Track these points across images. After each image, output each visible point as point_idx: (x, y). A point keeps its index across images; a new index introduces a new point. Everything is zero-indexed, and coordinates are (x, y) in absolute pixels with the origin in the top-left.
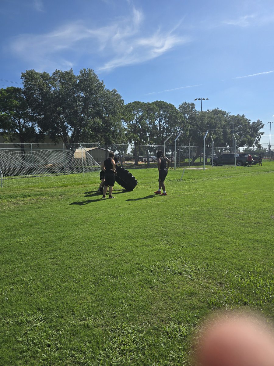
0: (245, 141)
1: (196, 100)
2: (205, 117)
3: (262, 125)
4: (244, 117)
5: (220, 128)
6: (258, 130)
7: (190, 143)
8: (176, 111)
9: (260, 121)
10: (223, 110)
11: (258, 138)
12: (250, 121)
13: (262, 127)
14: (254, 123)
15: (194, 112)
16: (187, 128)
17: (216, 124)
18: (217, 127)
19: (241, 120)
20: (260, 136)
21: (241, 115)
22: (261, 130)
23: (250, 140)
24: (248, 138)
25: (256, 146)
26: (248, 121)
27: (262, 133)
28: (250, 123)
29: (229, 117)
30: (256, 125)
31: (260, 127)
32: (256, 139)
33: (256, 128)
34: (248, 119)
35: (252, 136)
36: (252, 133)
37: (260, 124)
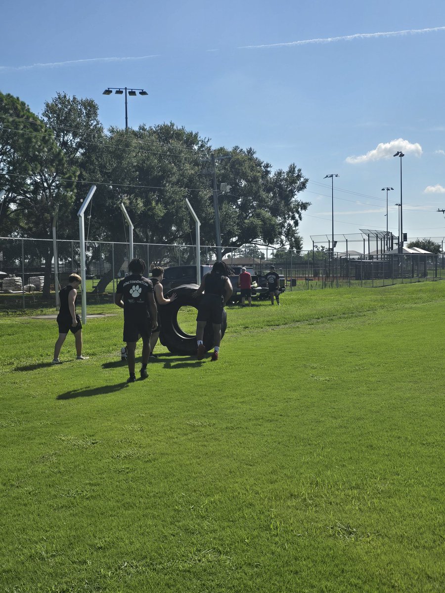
0: (255, 227)
1: (108, 92)
2: (128, 145)
3: (302, 180)
4: (252, 155)
5: (177, 183)
6: (292, 194)
7: (54, 229)
8: (31, 120)
9: (296, 170)
10: (188, 130)
11: (293, 218)
12: (269, 169)
13: (303, 186)
14: (280, 174)
15: (93, 130)
16: (70, 178)
17: (166, 173)
18: (167, 182)
19: (241, 164)
20: (298, 212)
21: (245, 150)
22: (300, 197)
23: (270, 224)
24: (264, 218)
25: (288, 243)
26: (263, 167)
27: (302, 203)
28: (268, 172)
29: (208, 154)
30: (286, 180)
31: (298, 187)
32: (288, 222)
33: (287, 188)
34: (262, 163)
35: (275, 212)
36: (274, 203)
37: (296, 177)
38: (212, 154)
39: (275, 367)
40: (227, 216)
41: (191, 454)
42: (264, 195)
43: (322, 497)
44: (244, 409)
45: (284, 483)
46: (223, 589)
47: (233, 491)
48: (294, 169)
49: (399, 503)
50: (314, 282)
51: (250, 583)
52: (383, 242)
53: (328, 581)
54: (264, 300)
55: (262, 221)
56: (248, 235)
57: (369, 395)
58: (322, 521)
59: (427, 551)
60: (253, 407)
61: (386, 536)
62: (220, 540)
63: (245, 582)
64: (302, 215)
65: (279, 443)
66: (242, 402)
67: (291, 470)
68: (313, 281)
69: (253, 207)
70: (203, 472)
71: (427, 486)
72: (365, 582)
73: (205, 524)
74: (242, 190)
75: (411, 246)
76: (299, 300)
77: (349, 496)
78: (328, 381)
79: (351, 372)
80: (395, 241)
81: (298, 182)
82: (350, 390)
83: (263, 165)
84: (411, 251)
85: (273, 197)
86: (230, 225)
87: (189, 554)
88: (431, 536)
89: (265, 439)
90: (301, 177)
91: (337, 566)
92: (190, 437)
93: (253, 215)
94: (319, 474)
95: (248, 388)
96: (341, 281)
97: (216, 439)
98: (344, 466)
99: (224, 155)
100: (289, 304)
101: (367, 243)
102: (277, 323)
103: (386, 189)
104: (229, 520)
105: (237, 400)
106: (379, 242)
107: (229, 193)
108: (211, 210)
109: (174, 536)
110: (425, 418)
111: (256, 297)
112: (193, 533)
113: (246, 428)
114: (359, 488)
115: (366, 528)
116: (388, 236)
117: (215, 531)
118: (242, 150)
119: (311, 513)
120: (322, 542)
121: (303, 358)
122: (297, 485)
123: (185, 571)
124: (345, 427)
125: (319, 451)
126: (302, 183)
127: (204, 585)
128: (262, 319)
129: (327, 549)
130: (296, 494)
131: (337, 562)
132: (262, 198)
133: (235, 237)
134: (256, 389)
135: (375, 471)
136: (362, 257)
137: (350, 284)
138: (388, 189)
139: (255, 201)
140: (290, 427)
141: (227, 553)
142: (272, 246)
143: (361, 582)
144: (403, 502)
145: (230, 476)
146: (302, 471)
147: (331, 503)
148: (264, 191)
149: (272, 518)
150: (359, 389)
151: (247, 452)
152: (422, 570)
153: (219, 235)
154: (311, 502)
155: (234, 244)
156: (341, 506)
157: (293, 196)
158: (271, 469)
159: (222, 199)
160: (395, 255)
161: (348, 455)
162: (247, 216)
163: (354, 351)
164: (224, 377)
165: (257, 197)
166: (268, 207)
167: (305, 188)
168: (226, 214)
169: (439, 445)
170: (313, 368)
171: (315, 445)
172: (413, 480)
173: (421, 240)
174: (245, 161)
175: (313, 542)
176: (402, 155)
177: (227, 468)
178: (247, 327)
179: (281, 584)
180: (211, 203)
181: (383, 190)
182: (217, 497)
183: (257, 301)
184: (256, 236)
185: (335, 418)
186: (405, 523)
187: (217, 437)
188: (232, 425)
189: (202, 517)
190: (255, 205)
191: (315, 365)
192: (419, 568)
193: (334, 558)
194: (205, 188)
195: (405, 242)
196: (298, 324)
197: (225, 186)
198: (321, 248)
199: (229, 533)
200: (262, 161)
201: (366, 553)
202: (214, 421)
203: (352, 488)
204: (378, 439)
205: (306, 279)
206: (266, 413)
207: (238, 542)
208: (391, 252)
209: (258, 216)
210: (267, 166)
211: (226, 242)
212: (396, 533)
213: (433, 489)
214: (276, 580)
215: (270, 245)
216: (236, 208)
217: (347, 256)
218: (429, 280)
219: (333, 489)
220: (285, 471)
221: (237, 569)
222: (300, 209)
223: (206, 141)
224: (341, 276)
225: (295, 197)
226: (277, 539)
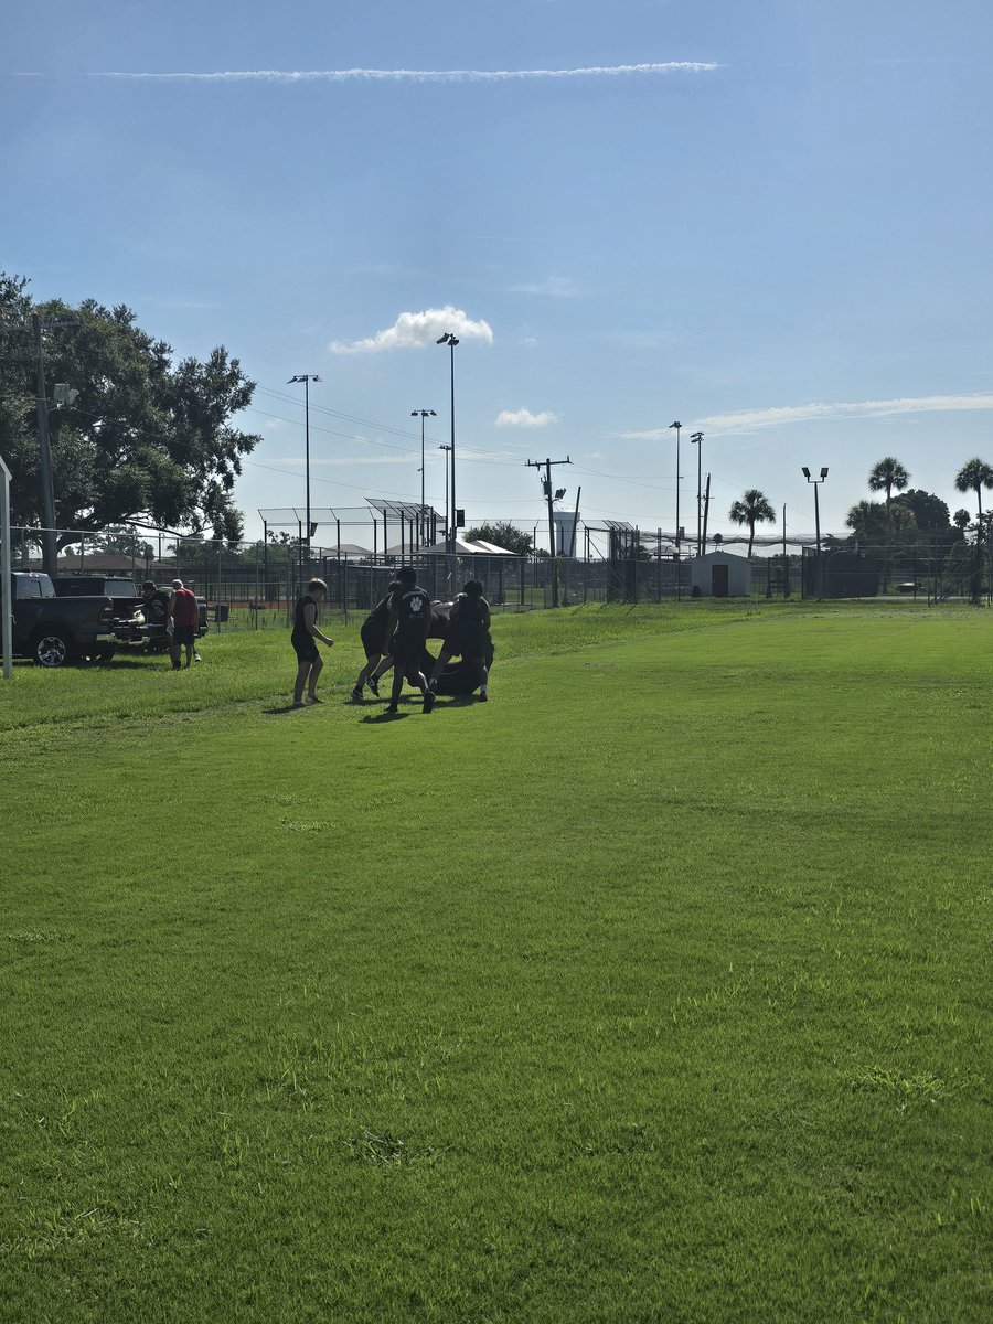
0: (136, 486)
3: (241, 384)
4: (126, 321)
6: (219, 415)
9: (228, 361)
11: (222, 469)
12: (166, 356)
13: (243, 399)
14: (190, 368)
19: (101, 340)
20: (233, 457)
21: (110, 309)
22: (236, 422)
23: (170, 481)
24: (156, 466)
25: (211, 525)
26: (153, 350)
27: (242, 437)
28: (164, 364)
29: (24, 314)
30: (205, 383)
31: (232, 400)
32: (210, 476)
33: (208, 400)
34: (151, 341)
35: (181, 453)
36: (180, 435)
37: (228, 376)
38: (34, 315)
39: (199, 804)
40: (70, 460)
41: (27, 1006)
42: (155, 413)
43: (327, 1080)
44: (139, 900)
45: (243, 1055)
46: (133, 1291)
47: (132, 1081)
48: (223, 358)
49: (486, 1081)
50: (268, 613)
51: (190, 1271)
52: (414, 527)
53: (356, 1252)
54: (159, 652)
55: (151, 472)
56: (118, 504)
57: (408, 858)
58: (331, 1129)
59: (549, 1175)
60: (158, 896)
61: (465, 1150)
62: (112, 1187)
63: (178, 1270)
64: (242, 463)
65: (224, 971)
66: (133, 885)
67: (256, 1027)
68: (267, 611)
69: (129, 440)
70: (58, 1042)
71: (538, 1043)
72: (431, 1248)
73: (76, 1155)
74: (104, 401)
75: (473, 537)
76: (239, 654)
77: (384, 1073)
78: (319, 830)
79: (366, 810)
80: (440, 526)
81: (233, 389)
82: (367, 850)
83: (153, 345)
84: (472, 548)
85: (175, 420)
86: (77, 480)
87: (49, 1225)
88: (554, 1143)
89: (193, 963)
90: (238, 378)
91: (370, 1219)
92: (18, 968)
93: (129, 458)
94: (316, 1031)
95: (142, 854)
96: (327, 610)
97: (80, 970)
98: (367, 1011)
99: (63, 319)
100: (217, 663)
101: (380, 528)
102: (194, 705)
103: (420, 413)
104: (128, 1144)
105: (120, 881)
106: (407, 528)
107: (73, 405)
108: (31, 444)
109: (7, 1186)
110: (526, 902)
111: (140, 645)
112: (50, 1178)
113: (148, 942)
114: (404, 1056)
115: (423, 1138)
116: (425, 516)
117: (99, 1169)
118: (102, 309)
119: (306, 1115)
120: (335, 1173)
121: (260, 781)
122: (273, 1058)
123: (41, 1260)
124: (362, 928)
125: (312, 981)
126: (240, 391)
127: (88, 1285)
128: (158, 696)
129: (348, 1188)
130: (271, 1076)
131: (369, 1211)
132: (151, 420)
133: (87, 507)
134: (160, 854)
135: (433, 1017)
136: (372, 557)
137: (348, 617)
138: (425, 414)
139: (134, 427)
140: (245, 934)
141: (131, 1214)
142: (175, 530)
143: (422, 1249)
144: (494, 1078)
145: (121, 1047)
146: (279, 1027)
147: (346, 1092)
148: (155, 406)
149: (222, 1133)
150: (385, 846)
151: (156, 994)
152: (542, 1214)
153: (51, 502)
154: (304, 1092)
155: (85, 523)
156: (369, 1096)
157: (221, 420)
158: (212, 1028)
159: (56, 420)
160: (441, 557)
161: (374, 988)
162: (116, 460)
163: (368, 764)
164: (83, 830)
165: (137, 417)
166: (164, 442)
167: (248, 402)
168: (67, 454)
169: (555, 957)
170: (283, 804)
171: (304, 970)
172: (510, 1033)
173: (492, 525)
174: (112, 335)
175: (316, 1177)
176: (454, 342)
177: (114, 1030)
178: (127, 716)
179: (258, 1268)
180: (30, 427)
181: (415, 414)
182: (96, 1095)
183: (144, 655)
184: (138, 508)
185: (340, 910)
186: (500, 1120)
187: (83, 965)
188: (114, 936)
189: (68, 1142)
190: (133, 435)
191: (288, 798)
192: (535, 1209)
193: (362, 1204)
194: (17, 394)
195: (459, 529)
196: (241, 707)
197: (66, 390)
198: (281, 538)
199: (132, 1170)
200: (149, 335)
201: (429, 1187)
202: (71, 930)
203: (388, 1057)
204: (434, 951)
205: (252, 607)
206: (189, 906)
207: (154, 1188)
208: (431, 550)
209: (142, 461)
210: (162, 349)
211: (66, 519)
212: (485, 1142)
213: (552, 1048)
214: (244, 1260)
215: (170, 528)
216: (91, 439)
217: (339, 556)
218: (509, 611)
219: (349, 1062)
220: (243, 1030)
221: (157, 1245)
222: (236, 450)
223: (18, 283)
224: (326, 601)
225: (226, 421)
226: (239, 1175)
